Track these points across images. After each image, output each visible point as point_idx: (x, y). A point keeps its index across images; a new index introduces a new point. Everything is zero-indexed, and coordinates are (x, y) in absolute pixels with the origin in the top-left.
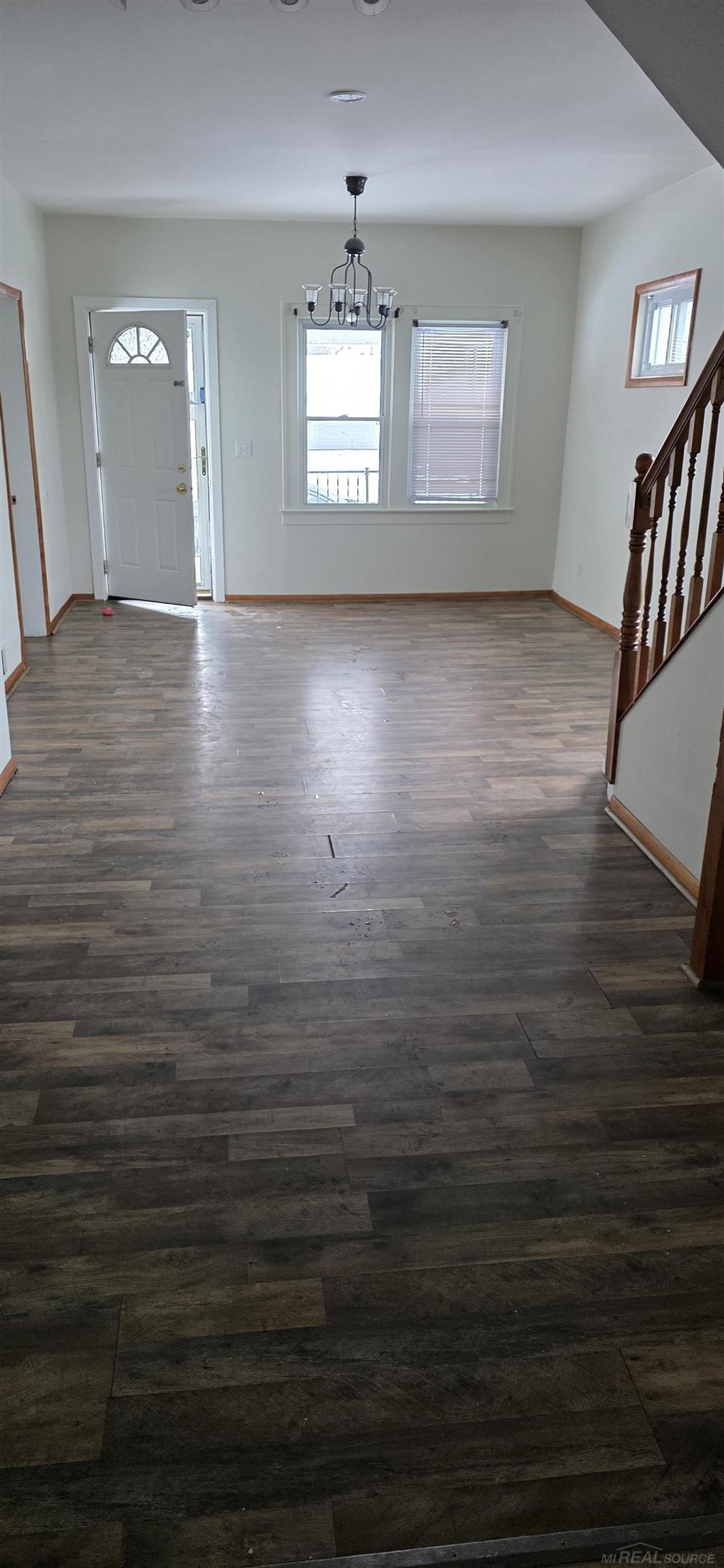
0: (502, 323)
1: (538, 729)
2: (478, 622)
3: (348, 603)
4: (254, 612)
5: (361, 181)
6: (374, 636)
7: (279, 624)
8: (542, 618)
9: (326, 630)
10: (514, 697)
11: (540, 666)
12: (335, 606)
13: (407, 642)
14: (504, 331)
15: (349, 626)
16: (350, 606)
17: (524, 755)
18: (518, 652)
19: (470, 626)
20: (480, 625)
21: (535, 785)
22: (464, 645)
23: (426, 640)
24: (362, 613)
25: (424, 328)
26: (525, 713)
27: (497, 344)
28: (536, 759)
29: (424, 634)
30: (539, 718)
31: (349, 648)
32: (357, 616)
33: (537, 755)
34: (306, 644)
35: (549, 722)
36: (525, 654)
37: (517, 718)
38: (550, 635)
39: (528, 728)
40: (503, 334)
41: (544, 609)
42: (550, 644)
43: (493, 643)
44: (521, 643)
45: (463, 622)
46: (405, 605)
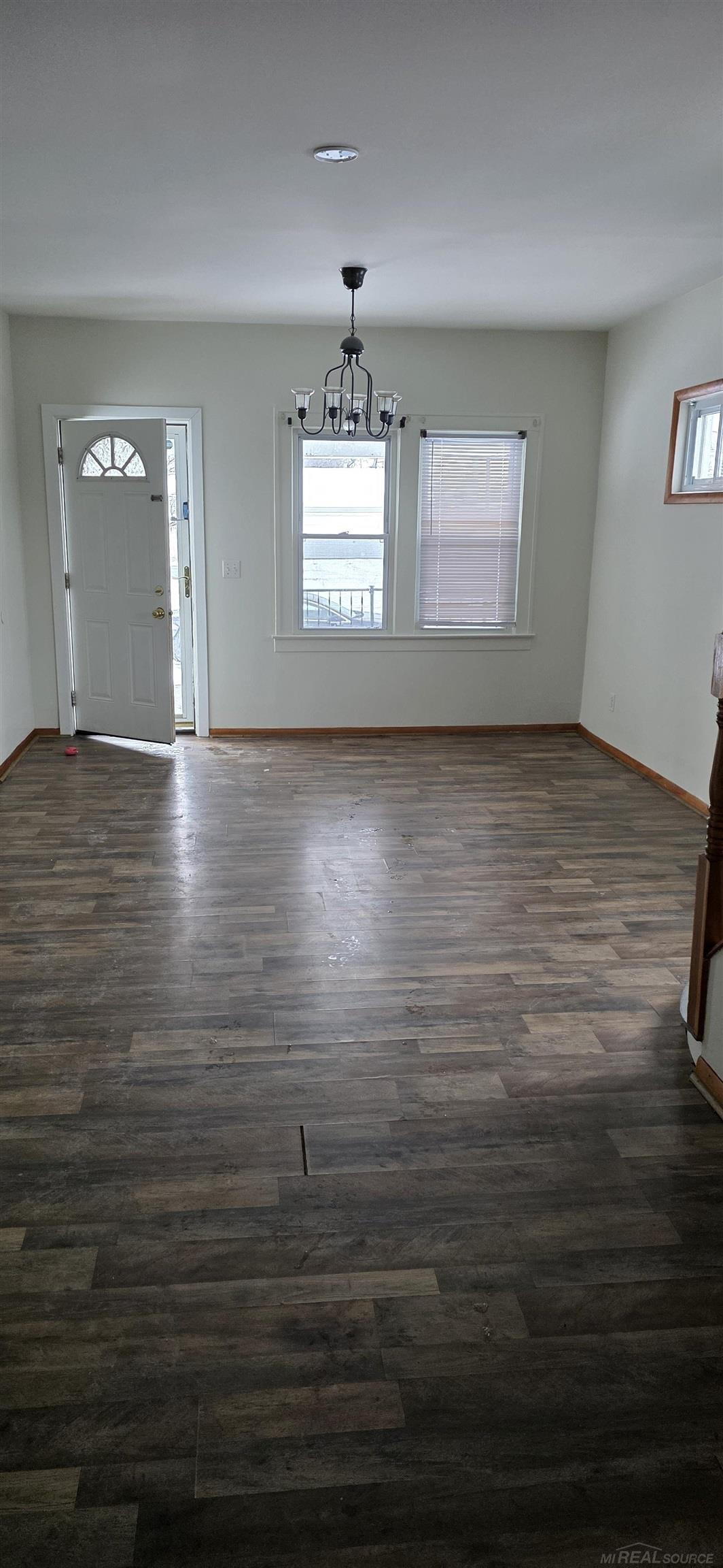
0: (519, 433)
1: (582, 927)
2: (495, 763)
3: (348, 737)
4: (241, 749)
5: (360, 272)
6: (376, 782)
7: (269, 765)
8: (570, 759)
9: (321, 773)
10: (548, 875)
11: (574, 828)
12: (334, 741)
13: (415, 791)
14: (523, 442)
15: (347, 768)
16: (351, 741)
17: (569, 973)
18: (546, 806)
19: (488, 769)
20: (500, 768)
21: (586, 1027)
22: (482, 795)
23: (439, 788)
24: (363, 750)
25: (433, 439)
26: (564, 900)
27: (514, 456)
28: (584, 979)
29: (434, 779)
30: (581, 909)
31: (346, 799)
32: (356, 754)
33: (586, 973)
34: (296, 792)
35: (594, 917)
36: (557, 810)
37: (554, 909)
38: (582, 782)
39: (569, 926)
40: (521, 446)
41: (573, 747)
42: (584, 796)
43: (518, 794)
44: (549, 793)
45: (479, 763)
46: (413, 740)
